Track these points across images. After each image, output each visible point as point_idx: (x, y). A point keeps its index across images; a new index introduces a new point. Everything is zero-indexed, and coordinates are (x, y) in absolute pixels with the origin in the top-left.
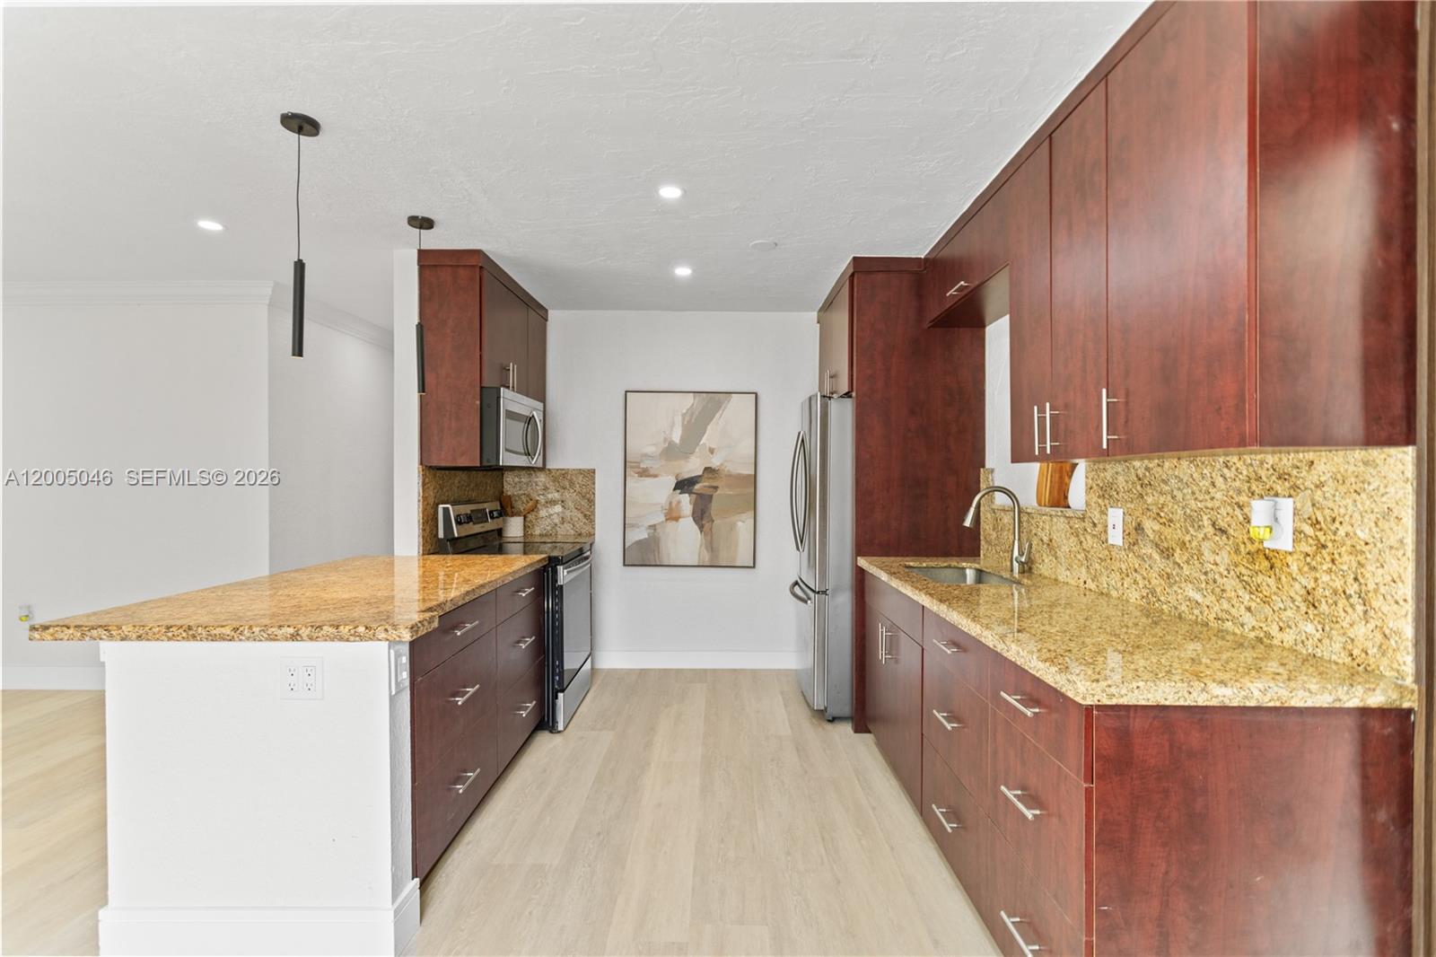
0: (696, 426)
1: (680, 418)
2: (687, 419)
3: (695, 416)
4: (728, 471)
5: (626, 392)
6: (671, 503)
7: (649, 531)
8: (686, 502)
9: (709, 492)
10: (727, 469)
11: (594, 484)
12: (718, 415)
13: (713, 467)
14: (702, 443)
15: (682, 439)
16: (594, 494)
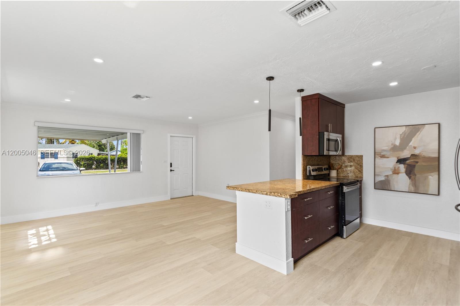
0: (406, 139)
1: (399, 136)
2: (402, 136)
3: (406, 135)
4: (424, 156)
5: (375, 128)
6: (395, 168)
7: (385, 177)
8: (402, 167)
9: (414, 164)
10: (423, 155)
11: (362, 160)
12: (418, 134)
13: (416, 154)
14: (410, 145)
15: (400, 144)
16: (362, 164)
